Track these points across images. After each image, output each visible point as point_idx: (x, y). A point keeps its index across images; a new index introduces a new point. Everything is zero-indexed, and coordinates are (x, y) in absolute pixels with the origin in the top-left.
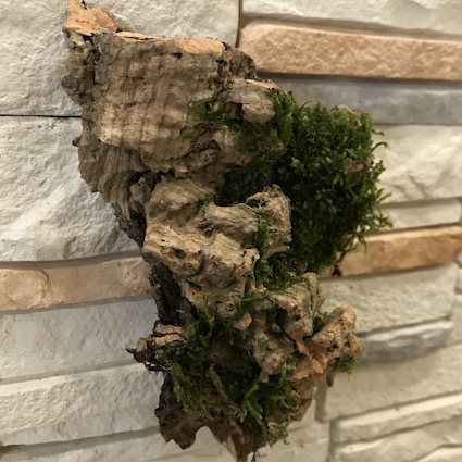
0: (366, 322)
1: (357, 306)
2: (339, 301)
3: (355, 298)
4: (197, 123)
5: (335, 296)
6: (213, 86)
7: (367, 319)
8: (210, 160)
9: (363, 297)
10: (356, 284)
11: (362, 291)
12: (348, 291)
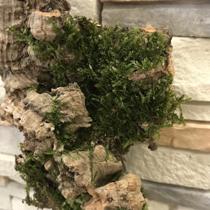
0: (203, 183)
1: (196, 171)
2: (180, 164)
3: (193, 165)
4: (15, 41)
5: (176, 160)
6: (21, 17)
7: (204, 181)
8: (28, 64)
9: (200, 165)
10: (194, 156)
11: (200, 162)
12: (187, 159)
